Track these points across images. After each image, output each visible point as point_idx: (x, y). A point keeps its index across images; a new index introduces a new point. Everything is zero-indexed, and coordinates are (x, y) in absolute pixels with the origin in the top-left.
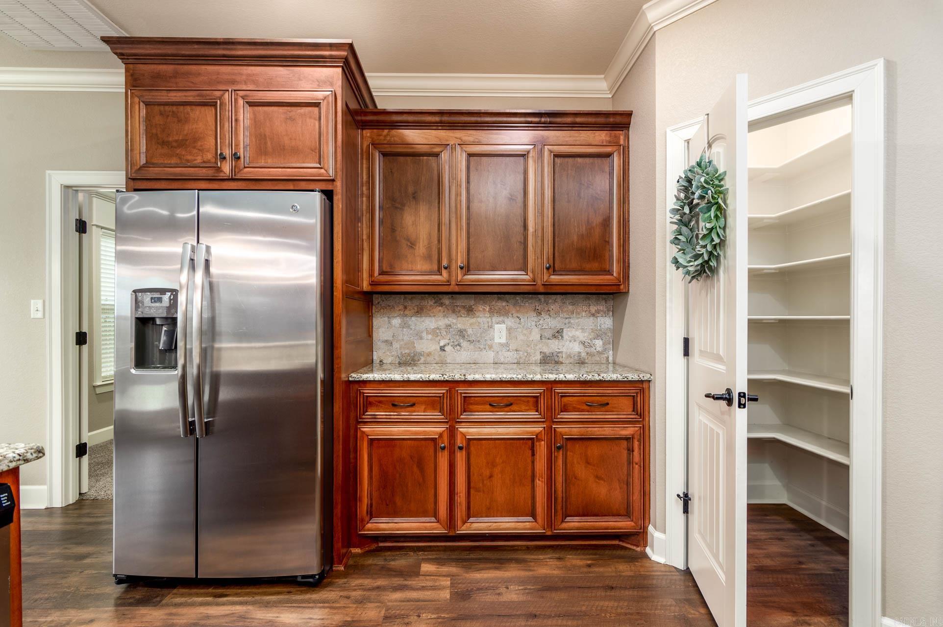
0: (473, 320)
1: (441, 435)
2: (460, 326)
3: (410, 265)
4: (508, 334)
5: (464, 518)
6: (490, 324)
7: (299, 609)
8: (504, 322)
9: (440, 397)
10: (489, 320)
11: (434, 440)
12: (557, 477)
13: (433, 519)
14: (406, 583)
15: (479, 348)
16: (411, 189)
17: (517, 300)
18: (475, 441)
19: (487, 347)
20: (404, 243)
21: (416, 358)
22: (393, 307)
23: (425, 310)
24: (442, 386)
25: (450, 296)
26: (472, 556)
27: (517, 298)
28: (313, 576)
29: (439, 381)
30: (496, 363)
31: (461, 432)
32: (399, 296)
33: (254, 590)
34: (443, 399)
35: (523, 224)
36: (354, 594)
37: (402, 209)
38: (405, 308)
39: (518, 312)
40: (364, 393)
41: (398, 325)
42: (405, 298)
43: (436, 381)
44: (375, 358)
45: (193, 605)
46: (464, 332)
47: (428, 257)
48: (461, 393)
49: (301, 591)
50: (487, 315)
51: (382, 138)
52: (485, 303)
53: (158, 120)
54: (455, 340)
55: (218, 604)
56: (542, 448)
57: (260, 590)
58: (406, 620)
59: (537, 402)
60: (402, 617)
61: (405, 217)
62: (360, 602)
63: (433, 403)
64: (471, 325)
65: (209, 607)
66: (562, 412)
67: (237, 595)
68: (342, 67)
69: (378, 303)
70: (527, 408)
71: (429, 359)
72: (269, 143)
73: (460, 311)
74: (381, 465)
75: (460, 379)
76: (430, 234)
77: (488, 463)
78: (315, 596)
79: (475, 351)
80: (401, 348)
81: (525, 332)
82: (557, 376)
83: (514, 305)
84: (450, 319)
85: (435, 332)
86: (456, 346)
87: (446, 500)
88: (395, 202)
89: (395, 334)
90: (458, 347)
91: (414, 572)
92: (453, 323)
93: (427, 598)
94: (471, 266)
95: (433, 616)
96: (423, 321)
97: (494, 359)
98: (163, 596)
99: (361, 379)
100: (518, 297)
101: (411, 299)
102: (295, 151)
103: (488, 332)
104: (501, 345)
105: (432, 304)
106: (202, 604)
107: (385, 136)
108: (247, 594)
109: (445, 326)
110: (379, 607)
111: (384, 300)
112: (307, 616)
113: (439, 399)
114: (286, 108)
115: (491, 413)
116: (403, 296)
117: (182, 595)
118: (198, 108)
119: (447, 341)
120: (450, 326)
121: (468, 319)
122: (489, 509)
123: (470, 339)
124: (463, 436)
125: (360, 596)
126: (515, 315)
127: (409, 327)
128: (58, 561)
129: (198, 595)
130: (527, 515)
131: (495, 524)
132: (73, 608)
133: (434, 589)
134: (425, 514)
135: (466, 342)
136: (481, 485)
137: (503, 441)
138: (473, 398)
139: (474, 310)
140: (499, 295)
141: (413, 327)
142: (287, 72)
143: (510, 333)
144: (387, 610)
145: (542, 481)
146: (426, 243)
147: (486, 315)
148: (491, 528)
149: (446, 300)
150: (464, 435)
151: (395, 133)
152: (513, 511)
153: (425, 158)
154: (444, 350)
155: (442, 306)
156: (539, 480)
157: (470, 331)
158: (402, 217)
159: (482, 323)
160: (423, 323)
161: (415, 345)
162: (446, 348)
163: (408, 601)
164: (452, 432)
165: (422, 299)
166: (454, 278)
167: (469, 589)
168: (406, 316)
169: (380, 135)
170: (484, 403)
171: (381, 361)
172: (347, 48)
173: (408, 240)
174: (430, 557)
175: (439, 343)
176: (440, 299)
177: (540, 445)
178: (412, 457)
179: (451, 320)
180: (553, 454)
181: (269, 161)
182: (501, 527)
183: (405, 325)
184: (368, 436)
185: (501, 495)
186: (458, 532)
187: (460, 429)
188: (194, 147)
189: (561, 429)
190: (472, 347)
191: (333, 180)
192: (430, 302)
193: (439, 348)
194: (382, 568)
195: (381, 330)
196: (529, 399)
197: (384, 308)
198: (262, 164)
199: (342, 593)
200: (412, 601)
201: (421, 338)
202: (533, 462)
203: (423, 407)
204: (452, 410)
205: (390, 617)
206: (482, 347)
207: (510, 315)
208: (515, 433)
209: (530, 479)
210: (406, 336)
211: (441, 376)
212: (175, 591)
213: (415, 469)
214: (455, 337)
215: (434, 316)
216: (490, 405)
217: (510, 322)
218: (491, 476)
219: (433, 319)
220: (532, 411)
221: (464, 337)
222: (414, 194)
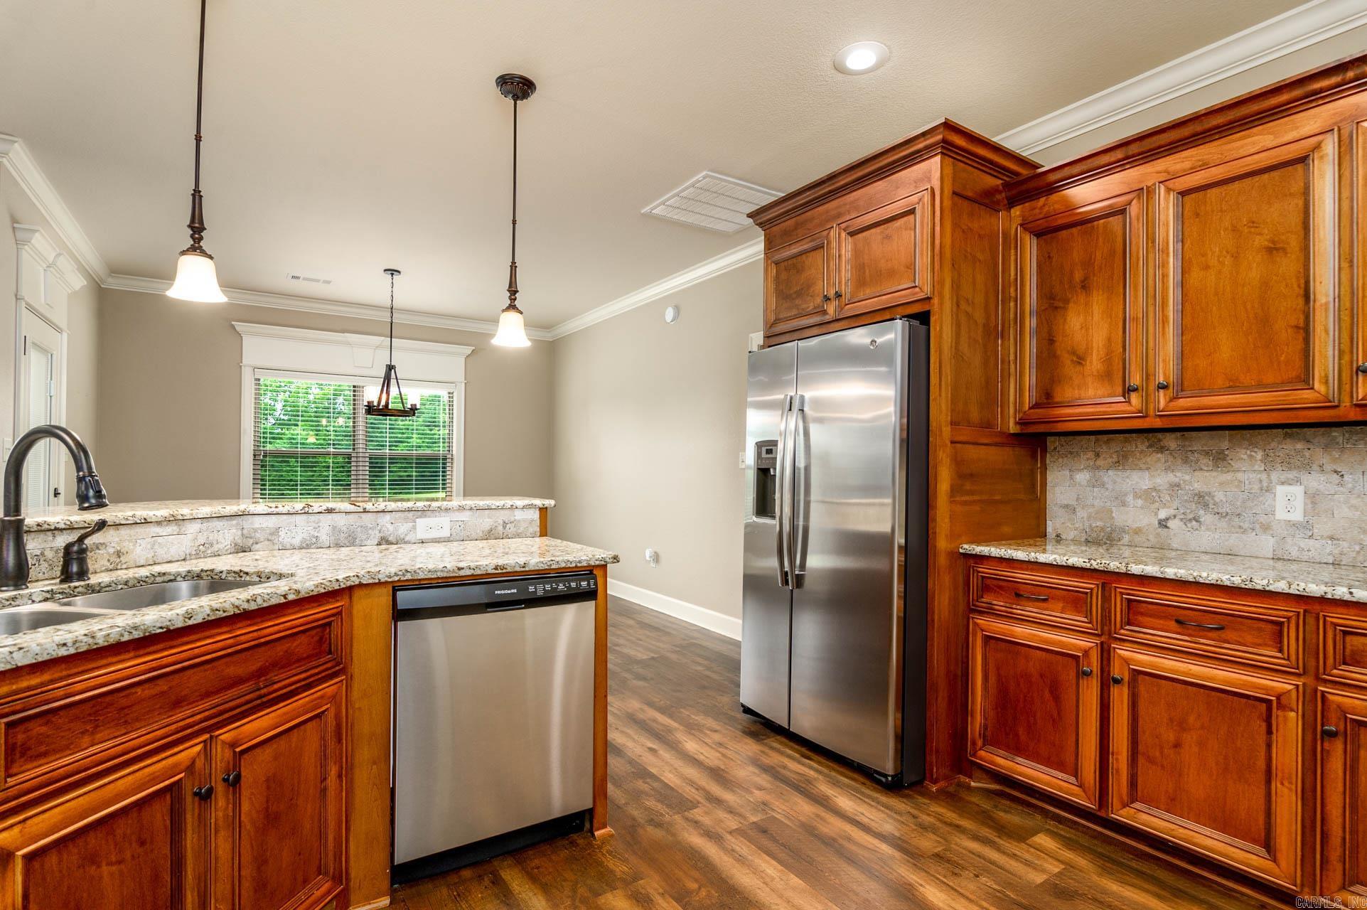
0: (1229, 476)
1: (1086, 652)
2: (1197, 486)
3: (1076, 392)
4: (1310, 506)
5: (1125, 798)
6: (1265, 484)
7: (859, 801)
8: (1298, 481)
9: (1086, 593)
10: (1264, 476)
11: (1076, 658)
12: (1328, 792)
13: (1072, 779)
14: (997, 840)
15: (1240, 527)
16: (1078, 276)
17: (1336, 437)
18: (1147, 677)
19: (1258, 526)
20: (1067, 360)
21: (1114, 535)
22: (1078, 454)
23: (1131, 460)
24: (1092, 578)
25: (1179, 434)
26: (1134, 864)
27: (1334, 434)
28: (885, 776)
29: (1082, 568)
30: (1279, 559)
31: (1120, 656)
32: (1088, 437)
33: (836, 766)
34: (1091, 598)
35: (1302, 292)
36: (924, 817)
37: (1065, 309)
38: (1098, 455)
39: (1334, 460)
40: (979, 572)
41: (1085, 483)
42: (1097, 440)
43: (1077, 568)
44: (1049, 529)
45: (782, 753)
46: (1207, 498)
47: (1107, 376)
48: (1122, 594)
49: (874, 788)
50: (1259, 466)
51: (1037, 211)
52: (1253, 445)
53: (784, 276)
54: (1188, 511)
55: (799, 762)
56: (1291, 725)
57: (841, 769)
58: (957, 871)
59: (1280, 633)
60: (956, 865)
61: (1069, 318)
62: (924, 827)
63: (1077, 601)
64: (1221, 484)
65: (791, 761)
66: (1345, 663)
67: (819, 763)
68: (942, 153)
69: (1055, 448)
70: (1259, 641)
71: (1137, 539)
72: (867, 271)
73: (1198, 460)
74: (999, 675)
75: (1117, 570)
76: (1109, 340)
77: (1171, 720)
78: (883, 799)
79: (1230, 532)
80: (1089, 518)
81: (1354, 501)
82: (1329, 590)
83: (1326, 447)
84: (1179, 474)
85: (1150, 496)
86: (1190, 520)
87: (1093, 757)
88: (1054, 300)
89: (1081, 497)
90: (1194, 523)
91: (1021, 836)
92: (1184, 481)
93: (1008, 866)
94: (1186, 384)
95: (995, 886)
96: (1127, 477)
97: (1274, 551)
98: (769, 737)
99: (974, 553)
100: (1336, 433)
101: (1108, 442)
102: (892, 273)
103: (1261, 499)
104: (1294, 525)
105: (1144, 448)
106: (789, 757)
107: (1041, 208)
108: (828, 767)
109: (1167, 486)
110: (939, 842)
111: (1064, 444)
112: (860, 810)
113: (1084, 596)
114: (883, 226)
115: (1178, 636)
116: (1093, 438)
117: (781, 743)
118: (812, 253)
119: (1172, 512)
120: (1178, 485)
121: (1214, 474)
122: (1173, 800)
123: (1220, 511)
124: (1124, 663)
125: (929, 822)
126: (1328, 467)
127: (1103, 485)
128: (726, 683)
129: (791, 748)
130: (1254, 841)
131: (1181, 830)
132: (712, 717)
133: (1026, 864)
134: (1061, 766)
135: (1211, 516)
136: (1158, 754)
137: (1202, 690)
138: (1144, 605)
139: (1228, 458)
140: (1288, 430)
141: (1110, 486)
142: (886, 184)
143: (1314, 503)
144: (945, 850)
145: (1290, 790)
146: (1102, 353)
147: (1256, 467)
148: (1173, 833)
149: (1171, 441)
150: (1126, 661)
151: (1056, 199)
152: (1225, 823)
153: (1102, 221)
154: (1166, 527)
155: (1162, 453)
156: (1282, 784)
157: (1219, 496)
158: (1065, 320)
159: (1247, 482)
160: (1128, 480)
161: (1114, 515)
162: (1170, 524)
163: (979, 856)
164: (1106, 654)
165: (1126, 441)
166: (1151, 406)
167: (1080, 892)
168: (1098, 468)
169: (1035, 209)
170: (1166, 617)
171: (1058, 536)
172: (942, 129)
173: (1074, 353)
174: (1062, 833)
175: (1156, 514)
176: (1160, 440)
177: (1286, 718)
178: (1041, 676)
179: (1182, 475)
180: (1319, 743)
181: (868, 291)
182: (1195, 840)
183: (1096, 483)
184: (982, 630)
185: (1198, 785)
186: (1113, 815)
187: (1118, 651)
188: (808, 295)
189: (1338, 697)
190: (1223, 524)
191: (929, 298)
192: (1141, 445)
193: (1157, 523)
194: (984, 812)
195: (1058, 490)
196: (1262, 625)
197: (1064, 456)
198: (862, 297)
199: (912, 811)
200: (984, 859)
201: (1124, 504)
202: (1269, 746)
203: (1061, 605)
204: (1106, 618)
205: (941, 858)
206: (1246, 525)
207: (1315, 467)
208: (1228, 682)
209: (1261, 776)
210: (1097, 499)
211: (1087, 561)
212: (779, 737)
213: (1047, 694)
214: (1188, 505)
215: (1148, 469)
216: (1178, 621)
217: (1315, 481)
218: (1177, 745)
219: (1146, 474)
220: (1269, 649)
221: (1206, 505)
222: (1083, 282)
